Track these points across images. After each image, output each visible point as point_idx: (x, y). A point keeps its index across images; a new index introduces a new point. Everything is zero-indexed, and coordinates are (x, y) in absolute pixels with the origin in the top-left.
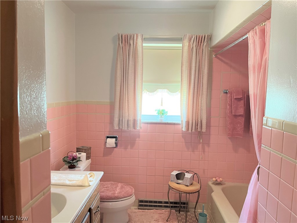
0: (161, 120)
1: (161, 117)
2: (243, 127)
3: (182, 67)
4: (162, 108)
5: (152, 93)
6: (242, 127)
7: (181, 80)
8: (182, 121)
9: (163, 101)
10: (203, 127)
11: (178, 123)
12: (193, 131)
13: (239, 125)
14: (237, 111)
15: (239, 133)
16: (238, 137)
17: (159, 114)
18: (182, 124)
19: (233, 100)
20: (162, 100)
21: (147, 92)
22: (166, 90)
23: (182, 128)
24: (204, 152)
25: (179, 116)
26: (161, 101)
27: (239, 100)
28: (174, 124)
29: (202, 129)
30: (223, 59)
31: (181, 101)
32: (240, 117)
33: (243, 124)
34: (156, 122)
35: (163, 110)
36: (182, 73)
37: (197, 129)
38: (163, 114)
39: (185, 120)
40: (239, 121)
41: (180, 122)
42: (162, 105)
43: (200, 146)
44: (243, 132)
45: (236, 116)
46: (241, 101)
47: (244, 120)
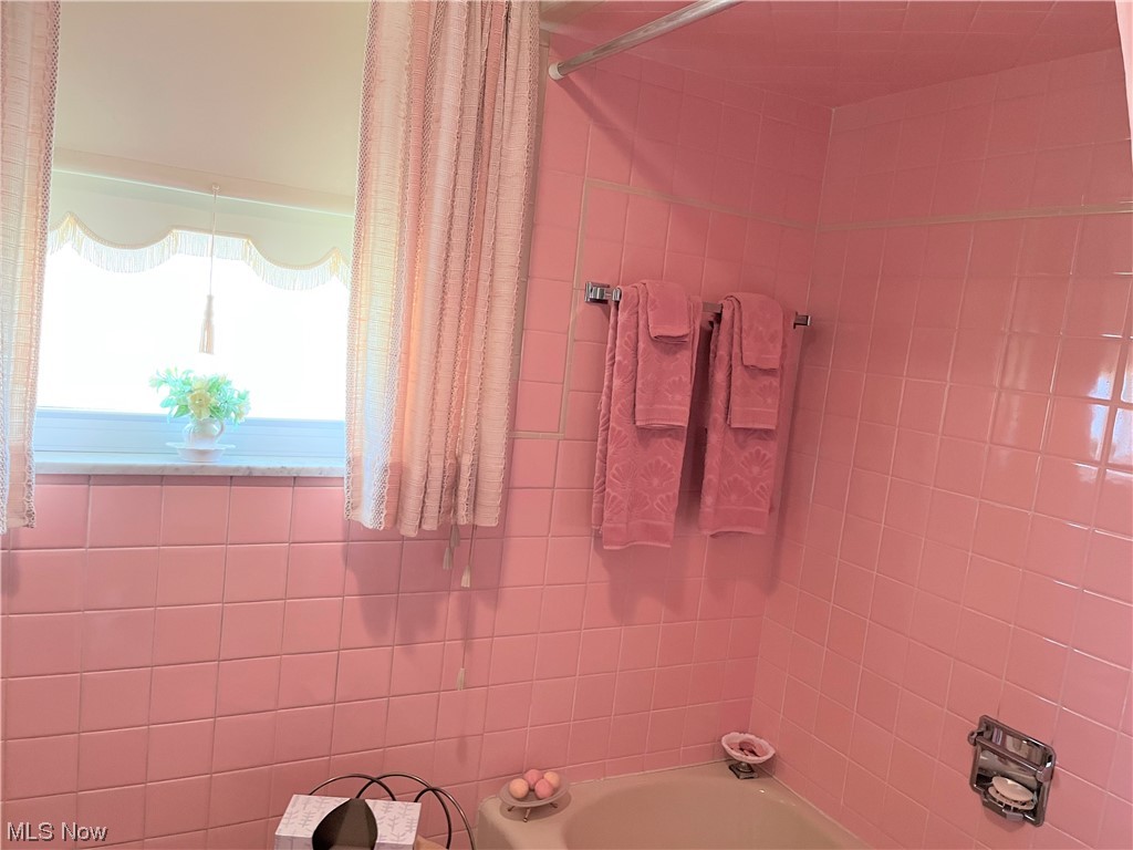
0: (203, 453)
1: (202, 431)
2: (677, 491)
3: (368, 96)
4: (203, 369)
5: (129, 252)
6: (670, 494)
7: (363, 184)
8: (354, 463)
9: (215, 320)
10: (482, 500)
11: (321, 470)
12: (424, 527)
13: (656, 482)
14: (657, 406)
15: (654, 522)
16: (650, 543)
17: (184, 409)
18: (355, 482)
19: (641, 345)
20: (209, 314)
21: (90, 243)
22: (237, 244)
23: (355, 507)
24: (468, 637)
25: (336, 425)
26: (202, 317)
27: (670, 344)
28: (295, 480)
29: (480, 510)
30: (597, 101)
31: (352, 329)
32: (664, 440)
33: (677, 474)
34: (163, 468)
35: (215, 386)
36: (366, 139)
37: (454, 508)
38: (215, 411)
39: (375, 458)
40: (658, 462)
41: (339, 467)
42: (207, 346)
43: (449, 607)
44: (673, 517)
45: (646, 434)
46: (678, 356)
47: (681, 453)
